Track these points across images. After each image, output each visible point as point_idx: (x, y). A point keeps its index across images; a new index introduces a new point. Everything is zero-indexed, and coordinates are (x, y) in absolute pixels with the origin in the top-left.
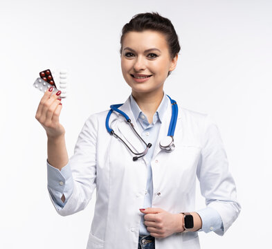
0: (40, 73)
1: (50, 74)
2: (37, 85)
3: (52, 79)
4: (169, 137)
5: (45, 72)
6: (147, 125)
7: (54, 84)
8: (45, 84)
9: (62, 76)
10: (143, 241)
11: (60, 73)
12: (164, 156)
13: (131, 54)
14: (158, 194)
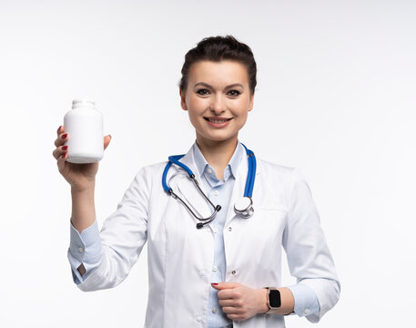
4: (246, 198)
13: (205, 90)
14: (233, 272)
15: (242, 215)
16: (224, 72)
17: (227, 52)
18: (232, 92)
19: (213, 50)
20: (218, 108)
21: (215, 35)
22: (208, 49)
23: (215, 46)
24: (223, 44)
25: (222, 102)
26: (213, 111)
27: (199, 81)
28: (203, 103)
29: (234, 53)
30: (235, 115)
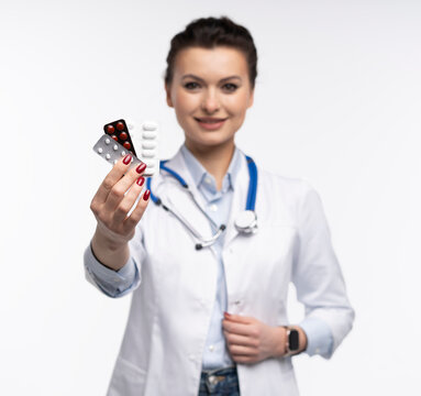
0: (106, 127)
1: (126, 130)
2: (100, 150)
3: (129, 139)
4: (249, 212)
5: (115, 124)
6: (214, 193)
7: (131, 149)
8: (116, 147)
9: (147, 134)
10: (212, 379)
11: (145, 129)
12: (242, 242)
13: (194, 84)
14: (237, 303)
15: (244, 233)
16: (217, 61)
17: (222, 36)
18: (228, 86)
19: (205, 34)
20: (211, 105)
21: (206, 16)
22: (198, 33)
23: (207, 29)
24: (216, 26)
25: (215, 98)
26: (205, 110)
27: (188, 72)
28: (193, 99)
29: (230, 37)
30: (231, 115)
